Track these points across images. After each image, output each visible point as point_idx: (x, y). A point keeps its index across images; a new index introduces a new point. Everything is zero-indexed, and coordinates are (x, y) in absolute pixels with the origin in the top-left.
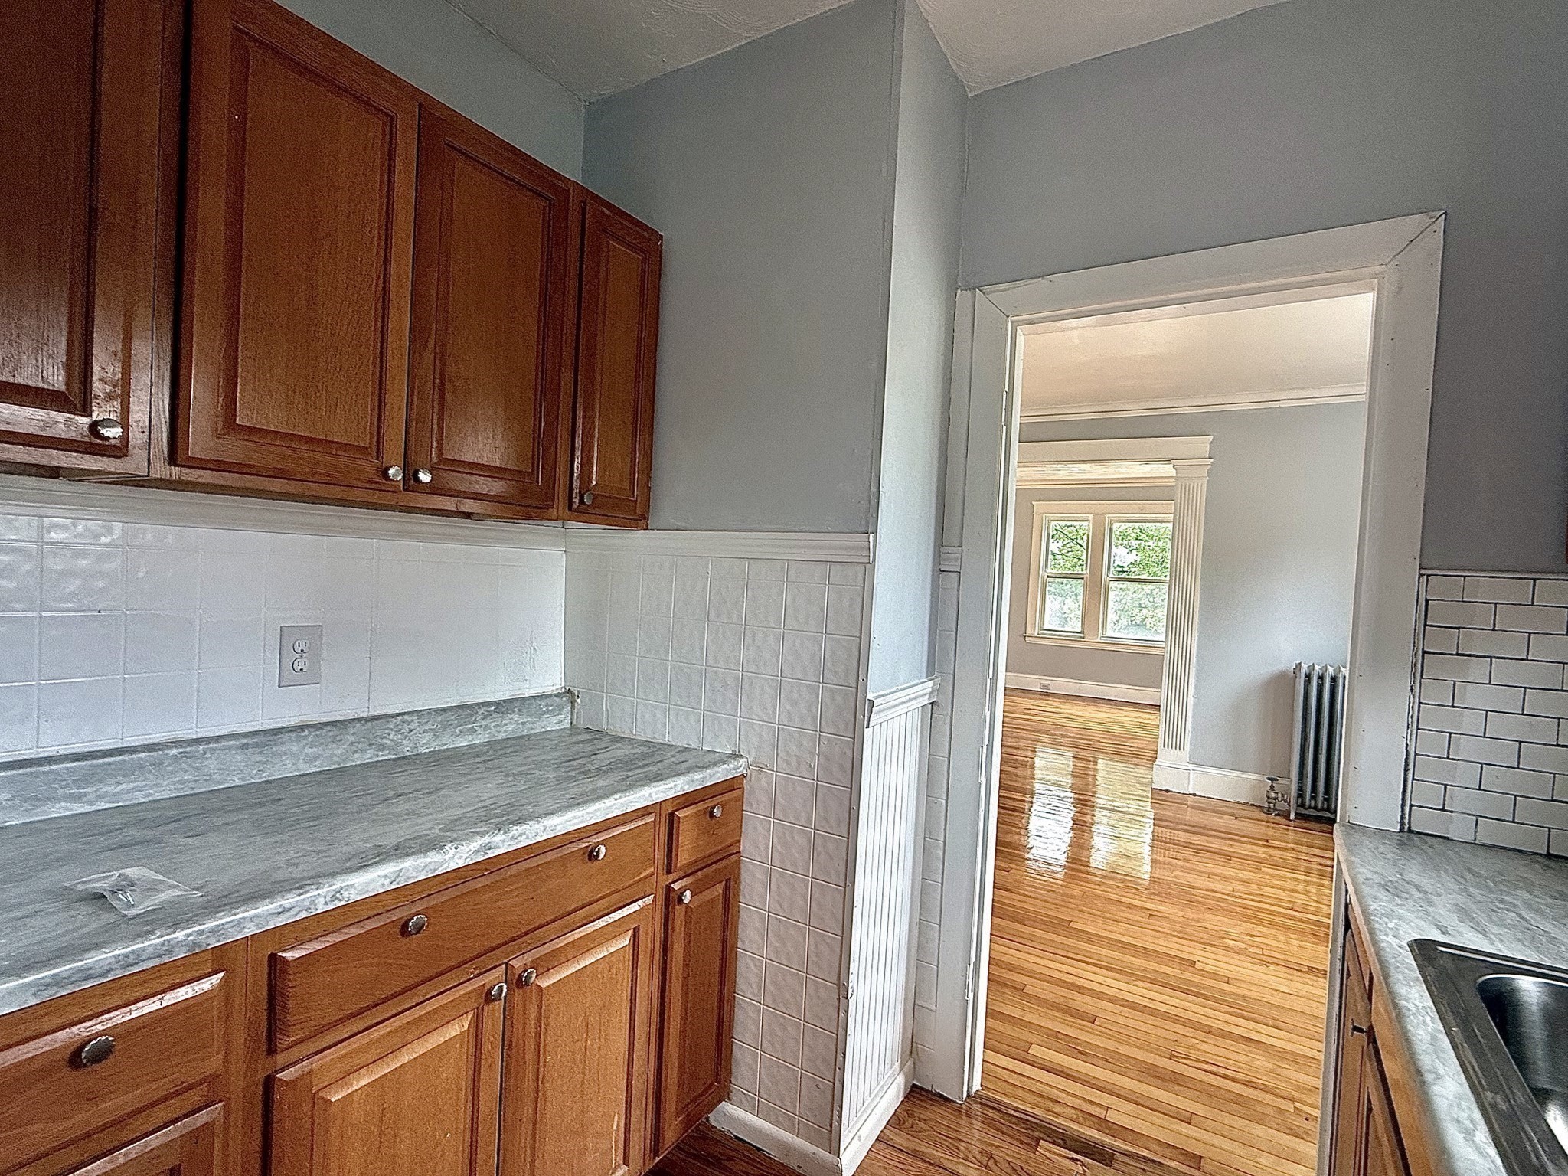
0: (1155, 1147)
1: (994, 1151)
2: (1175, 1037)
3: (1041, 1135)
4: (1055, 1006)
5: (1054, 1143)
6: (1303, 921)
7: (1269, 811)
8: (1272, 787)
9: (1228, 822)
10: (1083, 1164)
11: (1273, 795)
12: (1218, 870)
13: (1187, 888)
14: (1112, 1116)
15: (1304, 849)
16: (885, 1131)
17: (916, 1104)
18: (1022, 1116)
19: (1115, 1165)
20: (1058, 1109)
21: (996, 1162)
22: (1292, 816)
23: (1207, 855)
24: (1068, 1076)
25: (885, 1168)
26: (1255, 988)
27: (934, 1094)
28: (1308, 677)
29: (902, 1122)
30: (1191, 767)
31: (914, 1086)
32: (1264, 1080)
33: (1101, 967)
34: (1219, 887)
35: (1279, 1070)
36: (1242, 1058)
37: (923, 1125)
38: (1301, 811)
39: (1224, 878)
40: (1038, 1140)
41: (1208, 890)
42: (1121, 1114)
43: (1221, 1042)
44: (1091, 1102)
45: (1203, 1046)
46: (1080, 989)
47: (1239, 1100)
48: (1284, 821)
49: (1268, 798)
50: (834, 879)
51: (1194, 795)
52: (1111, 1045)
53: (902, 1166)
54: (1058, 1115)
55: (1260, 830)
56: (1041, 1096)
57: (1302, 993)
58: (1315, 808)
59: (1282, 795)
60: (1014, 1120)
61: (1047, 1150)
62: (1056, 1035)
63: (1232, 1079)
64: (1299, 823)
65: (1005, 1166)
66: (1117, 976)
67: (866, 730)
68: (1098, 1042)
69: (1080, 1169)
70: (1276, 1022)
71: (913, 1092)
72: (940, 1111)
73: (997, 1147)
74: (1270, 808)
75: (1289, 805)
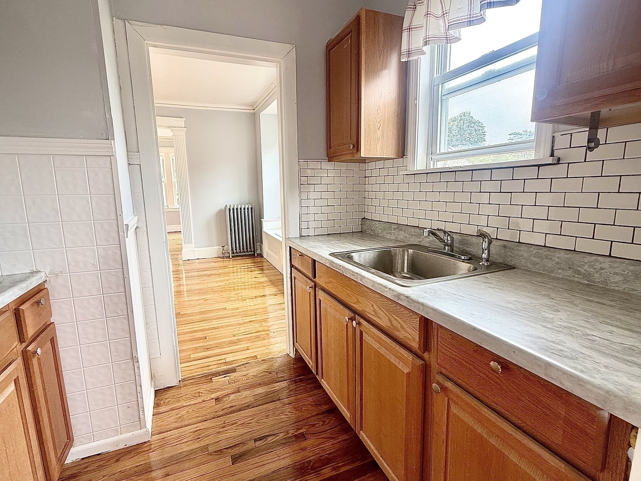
0: (244, 360)
1: (199, 391)
2: (231, 330)
3: (211, 377)
4: (192, 340)
5: (217, 376)
6: (248, 285)
7: (223, 258)
8: (223, 249)
9: (214, 265)
10: (228, 376)
11: (224, 252)
12: (218, 279)
13: (212, 288)
14: (227, 360)
15: (239, 266)
16: (154, 411)
17: (161, 396)
18: (202, 375)
19: (237, 371)
20: (210, 368)
21: (201, 393)
22: (231, 257)
23: (211, 276)
24: (207, 357)
25: (163, 421)
26: (245, 308)
27: (166, 388)
28: (230, 210)
29: (159, 404)
30: (195, 249)
31: (156, 391)
32: (259, 329)
33: (199, 322)
34: (221, 284)
35: (261, 325)
36: (252, 327)
37: (168, 400)
38: (233, 255)
39: (221, 281)
40: (211, 379)
41: (218, 286)
42: (229, 358)
43: (244, 325)
44: (219, 360)
45: (241, 329)
46: (195, 331)
47: (257, 337)
48: (229, 259)
49: (223, 253)
50: (120, 313)
51: (198, 259)
52: (214, 342)
53: (169, 416)
54: (212, 369)
55: (221, 264)
56: (203, 367)
57: (257, 304)
58: (237, 253)
59: (227, 251)
60: (200, 378)
61: (216, 379)
62: (196, 348)
63: (253, 333)
64: (233, 259)
65: (205, 392)
66: (205, 322)
67: (126, 239)
68: (211, 343)
69: (228, 378)
70: (255, 314)
71: (157, 393)
72: (173, 392)
73: (199, 389)
74: (224, 257)
75: (229, 254)
